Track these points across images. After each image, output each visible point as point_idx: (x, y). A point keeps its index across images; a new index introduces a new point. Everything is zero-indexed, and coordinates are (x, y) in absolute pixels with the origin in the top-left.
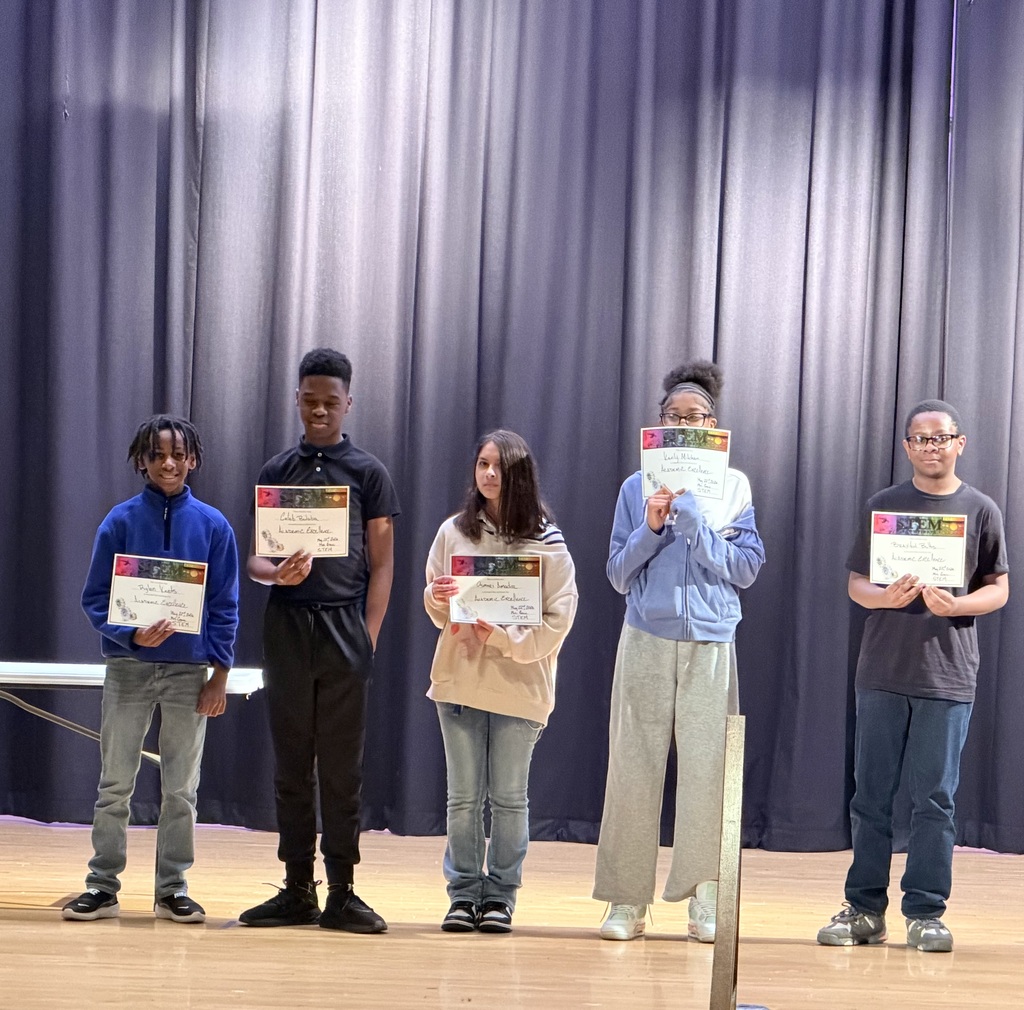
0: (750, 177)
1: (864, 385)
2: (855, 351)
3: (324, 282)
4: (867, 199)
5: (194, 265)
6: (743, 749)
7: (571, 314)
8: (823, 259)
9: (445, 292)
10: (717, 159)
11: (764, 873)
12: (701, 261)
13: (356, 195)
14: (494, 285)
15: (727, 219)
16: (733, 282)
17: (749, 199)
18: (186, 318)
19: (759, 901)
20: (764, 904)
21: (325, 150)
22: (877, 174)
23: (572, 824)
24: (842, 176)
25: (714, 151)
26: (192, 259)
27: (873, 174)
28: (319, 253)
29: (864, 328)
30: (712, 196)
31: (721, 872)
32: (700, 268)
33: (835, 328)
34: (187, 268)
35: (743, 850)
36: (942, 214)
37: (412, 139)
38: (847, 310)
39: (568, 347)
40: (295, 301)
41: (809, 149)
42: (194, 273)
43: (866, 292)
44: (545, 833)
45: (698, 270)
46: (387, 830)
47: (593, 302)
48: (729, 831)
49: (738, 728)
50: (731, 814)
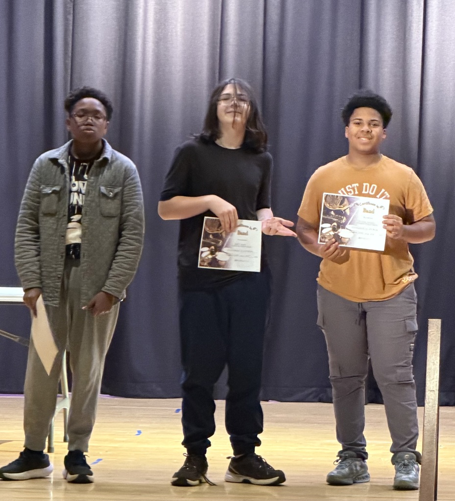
3: (159, 28)
5: (71, 17)
6: (439, 342)
7: (325, 46)
9: (240, 34)
14: (273, 29)
16: (434, 25)
18: (66, 53)
26: (70, 14)
28: (155, 8)
32: (412, 16)
34: (66, 19)
35: (440, 407)
39: (323, 70)
40: (139, 42)
42: (71, 22)
44: (311, 397)
45: (410, 17)
47: (340, 40)
48: (430, 397)
49: (435, 328)
50: (432, 386)
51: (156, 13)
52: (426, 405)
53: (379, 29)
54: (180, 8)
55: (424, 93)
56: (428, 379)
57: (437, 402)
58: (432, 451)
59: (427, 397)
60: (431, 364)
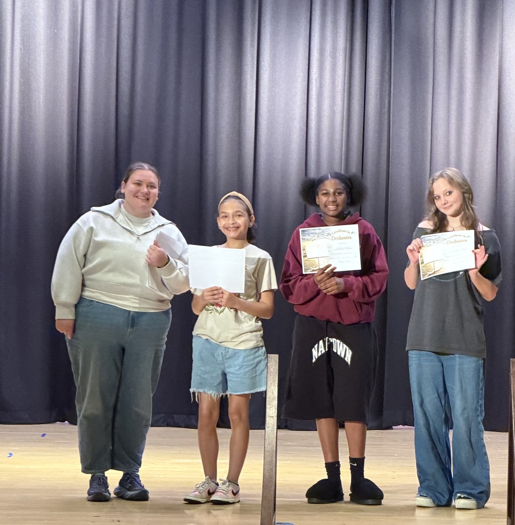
0: (274, 34)
1: (343, 157)
2: (338, 136)
3: (23, 99)
4: (344, 46)
6: (277, 375)
8: (318, 82)
9: (95, 103)
10: (255, 23)
11: (289, 443)
12: (246, 84)
13: (42, 47)
15: (261, 59)
17: (274, 47)
19: (287, 460)
20: (289, 462)
21: (22, 20)
22: (349, 31)
23: (175, 416)
24: (329, 34)
25: (253, 19)
27: (347, 31)
29: (343, 122)
30: (252, 46)
31: (266, 446)
32: (246, 88)
33: (326, 122)
35: (278, 430)
36: (388, 54)
37: (74, 13)
38: (333, 112)
41: (309, 17)
43: (344, 101)
44: (160, 422)
46: (66, 422)
48: (270, 422)
49: (274, 362)
50: (271, 412)
51: (21, 85)
52: (266, 429)
53: (217, 100)
54: (42, 81)
55: (257, 155)
56: (268, 406)
57: (276, 427)
58: (272, 469)
59: (267, 422)
60: (270, 393)
